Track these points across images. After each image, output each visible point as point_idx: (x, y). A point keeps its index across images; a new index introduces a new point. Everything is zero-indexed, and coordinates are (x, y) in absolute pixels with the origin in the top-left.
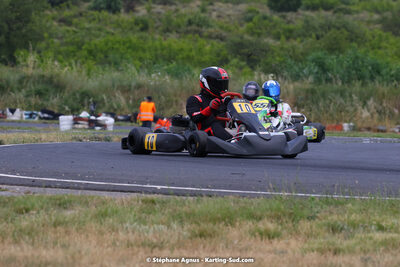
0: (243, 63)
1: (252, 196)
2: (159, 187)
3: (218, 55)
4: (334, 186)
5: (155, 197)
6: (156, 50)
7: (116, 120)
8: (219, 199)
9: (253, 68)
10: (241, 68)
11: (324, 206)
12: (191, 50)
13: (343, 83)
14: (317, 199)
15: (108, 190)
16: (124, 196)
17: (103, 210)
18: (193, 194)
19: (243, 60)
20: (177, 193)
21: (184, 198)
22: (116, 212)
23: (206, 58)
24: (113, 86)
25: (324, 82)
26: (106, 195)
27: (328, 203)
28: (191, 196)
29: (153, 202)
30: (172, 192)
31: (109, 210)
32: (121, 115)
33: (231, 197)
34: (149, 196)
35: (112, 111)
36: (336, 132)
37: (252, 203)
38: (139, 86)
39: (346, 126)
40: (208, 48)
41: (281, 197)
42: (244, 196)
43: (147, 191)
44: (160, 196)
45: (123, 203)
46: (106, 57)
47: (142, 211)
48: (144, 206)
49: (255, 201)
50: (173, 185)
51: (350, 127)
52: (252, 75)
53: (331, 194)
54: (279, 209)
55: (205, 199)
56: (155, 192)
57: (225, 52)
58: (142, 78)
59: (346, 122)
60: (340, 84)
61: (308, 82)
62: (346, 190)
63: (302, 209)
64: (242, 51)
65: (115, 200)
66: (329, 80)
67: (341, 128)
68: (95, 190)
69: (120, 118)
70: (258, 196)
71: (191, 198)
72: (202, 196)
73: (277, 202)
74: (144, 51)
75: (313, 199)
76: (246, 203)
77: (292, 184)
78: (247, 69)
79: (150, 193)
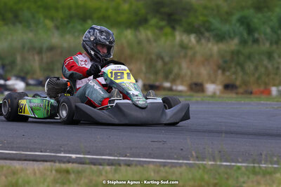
0: (163, 23)
1: (174, 165)
2: (74, 156)
3: (136, 14)
4: (261, 154)
5: (69, 166)
6: (70, 8)
7: (28, 84)
8: (139, 168)
9: (173, 28)
10: (161, 28)
11: (251, 176)
12: (107, 10)
13: (271, 44)
14: (243, 169)
15: (19, 160)
16: (36, 165)
17: (14, 181)
18: (111, 163)
19: (162, 20)
20: (93, 162)
21: (101, 167)
22: (28, 183)
23: (123, 18)
24: (24, 47)
25: (250, 43)
26: (17, 165)
27: (255, 172)
28: (109, 165)
29: (67, 172)
30: (87, 161)
31: (20, 181)
32: (32, 78)
33: (151, 166)
34: (64, 166)
35: (22, 75)
36: (263, 96)
37: (173, 173)
38: (51, 49)
39: (274, 90)
40: (126, 7)
41: (204, 166)
42: (164, 165)
43: (61, 160)
44: (75, 166)
45: (35, 174)
46: (16, 16)
47: (55, 181)
48: (59, 176)
49: (177, 170)
50: (89, 153)
51: (279, 91)
52: (173, 36)
53: (259, 164)
54: (202, 179)
55: (123, 168)
56: (69, 161)
57: (143, 11)
58: (55, 39)
59: (274, 85)
60: (267, 45)
61: (234, 44)
62: (275, 159)
63: (227, 179)
64: (163, 10)
65: (27, 169)
66: (256, 41)
67: (269, 93)
68: (6, 159)
69: (31, 82)
70: (181, 165)
71: (108, 168)
72: (120, 165)
73: (201, 171)
74: (57, 9)
75: (239, 168)
76: (167, 172)
77: (217, 152)
78: (168, 30)
79: (64, 162)
